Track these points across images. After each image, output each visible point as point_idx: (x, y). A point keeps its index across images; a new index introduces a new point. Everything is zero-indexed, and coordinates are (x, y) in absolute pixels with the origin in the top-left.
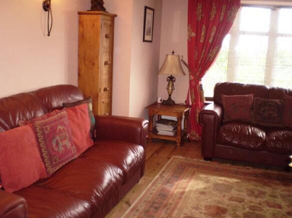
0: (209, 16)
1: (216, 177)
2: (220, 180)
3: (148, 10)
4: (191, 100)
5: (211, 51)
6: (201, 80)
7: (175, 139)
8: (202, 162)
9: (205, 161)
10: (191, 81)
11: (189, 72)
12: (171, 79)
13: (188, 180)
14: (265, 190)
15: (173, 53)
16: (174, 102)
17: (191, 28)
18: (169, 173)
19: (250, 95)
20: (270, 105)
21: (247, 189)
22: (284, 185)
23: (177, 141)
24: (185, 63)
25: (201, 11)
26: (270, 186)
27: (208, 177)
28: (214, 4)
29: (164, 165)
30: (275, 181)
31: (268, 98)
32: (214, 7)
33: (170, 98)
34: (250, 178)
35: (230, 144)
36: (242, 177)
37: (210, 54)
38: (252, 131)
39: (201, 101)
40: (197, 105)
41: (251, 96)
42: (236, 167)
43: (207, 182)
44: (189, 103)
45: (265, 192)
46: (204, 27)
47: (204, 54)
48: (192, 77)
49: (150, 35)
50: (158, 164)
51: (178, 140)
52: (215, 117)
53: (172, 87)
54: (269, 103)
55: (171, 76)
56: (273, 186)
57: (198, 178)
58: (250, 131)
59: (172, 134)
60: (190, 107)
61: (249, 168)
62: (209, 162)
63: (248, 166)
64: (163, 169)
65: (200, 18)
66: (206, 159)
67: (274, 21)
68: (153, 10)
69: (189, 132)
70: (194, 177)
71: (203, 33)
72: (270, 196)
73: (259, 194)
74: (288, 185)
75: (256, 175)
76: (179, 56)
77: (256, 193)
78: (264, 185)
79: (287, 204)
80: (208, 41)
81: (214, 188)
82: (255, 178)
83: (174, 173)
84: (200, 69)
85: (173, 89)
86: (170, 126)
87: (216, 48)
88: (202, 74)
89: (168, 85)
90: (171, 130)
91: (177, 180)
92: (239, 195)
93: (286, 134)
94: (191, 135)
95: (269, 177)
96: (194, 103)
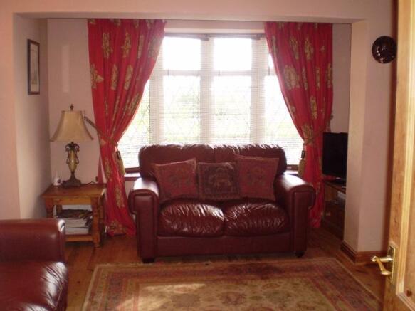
0: (121, 52)
1: (170, 286)
2: (178, 289)
3: (33, 46)
4: (106, 175)
5: (128, 101)
6: (117, 145)
7: (90, 239)
8: (143, 267)
9: (146, 265)
10: (102, 148)
11: (98, 134)
12: (73, 147)
13: (133, 298)
14: (241, 292)
15: (72, 107)
16: (79, 181)
17: (96, 69)
18: (102, 294)
19: (191, 160)
20: (220, 171)
21: (219, 295)
22: (262, 279)
23: (95, 241)
24: (90, 122)
25: (108, 44)
26: (246, 284)
27: (159, 289)
28: (127, 34)
29: (89, 283)
30: (248, 276)
31: (215, 162)
32: (128, 39)
33: (73, 178)
34: (216, 278)
35: (178, 233)
36: (205, 278)
37: (127, 107)
38: (205, 211)
39: (120, 175)
40: (115, 182)
41: (193, 160)
42: (190, 264)
43: (162, 296)
44: (102, 180)
45: (243, 294)
46: (115, 68)
47: (119, 106)
48: (104, 142)
49: (36, 83)
50: (79, 282)
51: (96, 238)
52: (153, 198)
53: (75, 160)
54: (219, 169)
55: (72, 143)
56: (249, 282)
57: (147, 294)
58: (203, 211)
59: (85, 231)
60: (106, 186)
61: (209, 262)
62: (150, 264)
63: (206, 260)
64: (90, 290)
65: (108, 54)
66: (146, 261)
67: (206, 56)
68: (37, 44)
69: (108, 224)
70: (140, 292)
71: (114, 76)
72: (253, 298)
73: (238, 299)
74: (267, 278)
75: (222, 272)
76: (81, 112)
77: (233, 298)
78: (237, 283)
79: (278, 305)
80: (123, 88)
81: (174, 303)
82: (222, 277)
83: (109, 292)
84: (114, 129)
85: (76, 163)
86: (82, 220)
87: (136, 97)
88: (118, 136)
89: (69, 157)
90: (83, 225)
91: (118, 304)
92: (212, 306)
93: (249, 208)
94: (111, 227)
95: (238, 271)
96: (111, 180)
